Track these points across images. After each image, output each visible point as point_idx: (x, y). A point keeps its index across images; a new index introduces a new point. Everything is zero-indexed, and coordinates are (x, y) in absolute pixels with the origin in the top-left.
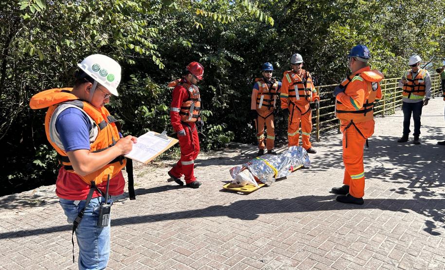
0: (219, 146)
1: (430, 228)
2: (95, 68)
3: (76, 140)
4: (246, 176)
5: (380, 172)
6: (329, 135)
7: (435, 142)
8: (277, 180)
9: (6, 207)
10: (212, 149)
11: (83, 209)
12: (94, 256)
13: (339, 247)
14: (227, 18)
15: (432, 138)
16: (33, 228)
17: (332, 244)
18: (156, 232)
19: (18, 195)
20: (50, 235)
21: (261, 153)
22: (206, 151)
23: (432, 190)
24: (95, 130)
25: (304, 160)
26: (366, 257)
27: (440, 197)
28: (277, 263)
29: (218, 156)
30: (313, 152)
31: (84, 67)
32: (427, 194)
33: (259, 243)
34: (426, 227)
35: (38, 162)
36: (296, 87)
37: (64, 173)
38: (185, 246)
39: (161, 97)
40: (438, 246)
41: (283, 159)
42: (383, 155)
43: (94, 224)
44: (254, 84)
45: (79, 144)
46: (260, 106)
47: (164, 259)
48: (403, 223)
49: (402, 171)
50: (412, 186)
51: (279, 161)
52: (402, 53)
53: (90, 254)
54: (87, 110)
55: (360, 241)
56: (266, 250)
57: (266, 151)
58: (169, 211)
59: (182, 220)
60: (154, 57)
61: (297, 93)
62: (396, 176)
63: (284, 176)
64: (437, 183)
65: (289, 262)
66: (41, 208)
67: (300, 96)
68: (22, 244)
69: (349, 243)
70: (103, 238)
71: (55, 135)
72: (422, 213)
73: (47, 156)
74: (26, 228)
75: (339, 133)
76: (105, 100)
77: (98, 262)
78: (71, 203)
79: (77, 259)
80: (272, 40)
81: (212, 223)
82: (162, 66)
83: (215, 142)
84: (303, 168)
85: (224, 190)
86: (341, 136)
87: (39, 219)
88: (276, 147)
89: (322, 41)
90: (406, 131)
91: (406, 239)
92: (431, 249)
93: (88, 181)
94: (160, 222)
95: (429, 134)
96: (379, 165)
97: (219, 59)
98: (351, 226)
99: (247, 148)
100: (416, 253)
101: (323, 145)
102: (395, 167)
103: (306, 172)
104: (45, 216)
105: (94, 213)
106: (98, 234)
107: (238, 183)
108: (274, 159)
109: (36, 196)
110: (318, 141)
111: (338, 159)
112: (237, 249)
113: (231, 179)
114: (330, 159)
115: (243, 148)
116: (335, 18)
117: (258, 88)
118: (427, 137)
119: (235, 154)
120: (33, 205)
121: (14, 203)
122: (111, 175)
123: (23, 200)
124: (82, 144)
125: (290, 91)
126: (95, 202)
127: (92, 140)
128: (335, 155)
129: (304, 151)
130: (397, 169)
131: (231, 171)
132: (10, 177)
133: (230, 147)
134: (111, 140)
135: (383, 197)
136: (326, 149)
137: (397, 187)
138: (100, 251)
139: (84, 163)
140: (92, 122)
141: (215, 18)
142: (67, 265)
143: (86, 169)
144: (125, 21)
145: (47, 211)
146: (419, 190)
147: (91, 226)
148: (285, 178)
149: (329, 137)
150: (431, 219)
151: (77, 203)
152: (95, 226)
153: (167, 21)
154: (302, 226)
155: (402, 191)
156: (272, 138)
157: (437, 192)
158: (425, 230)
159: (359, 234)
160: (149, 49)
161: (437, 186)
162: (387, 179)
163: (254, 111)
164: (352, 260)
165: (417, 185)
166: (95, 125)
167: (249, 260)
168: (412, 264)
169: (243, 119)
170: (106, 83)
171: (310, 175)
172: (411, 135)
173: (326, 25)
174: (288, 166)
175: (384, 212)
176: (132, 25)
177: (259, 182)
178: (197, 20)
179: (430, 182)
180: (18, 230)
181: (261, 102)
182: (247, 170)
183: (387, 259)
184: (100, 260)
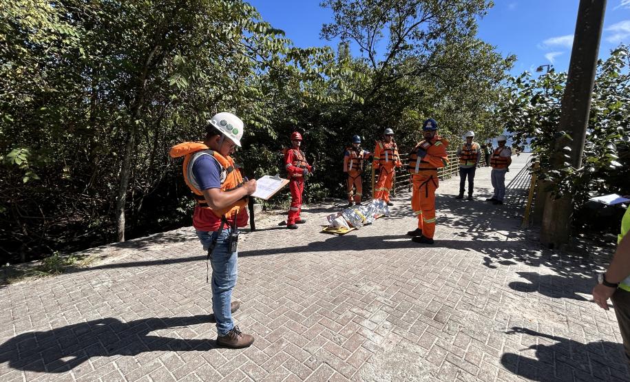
0: (317, 200)
1: (487, 263)
2: (223, 123)
3: (209, 181)
4: (341, 221)
5: (444, 220)
6: (402, 192)
7: (484, 199)
8: (365, 225)
9: (156, 242)
10: (312, 202)
11: (217, 238)
12: (225, 277)
13: (417, 276)
14: (327, 99)
15: (481, 196)
16: (176, 258)
17: (411, 273)
18: (271, 262)
19: (165, 233)
20: (189, 263)
21: (351, 205)
22: (307, 203)
23: (486, 234)
24: (224, 173)
25: (385, 211)
26: (440, 284)
27: (492, 240)
28: (369, 288)
29: (318, 207)
30: (391, 205)
31: (214, 123)
32: (483, 237)
33: (353, 272)
34: (485, 262)
35: (180, 209)
36: (386, 153)
37: (200, 210)
38: (295, 273)
39: (274, 162)
40: (495, 276)
41: (369, 209)
42: (445, 208)
43: (224, 251)
44: (345, 153)
45: (212, 184)
46: (350, 169)
47: (278, 283)
48: (466, 259)
49: (462, 220)
50: (470, 231)
51: (366, 210)
52: (456, 133)
53: (222, 275)
54: (218, 158)
55: (434, 271)
56: (359, 277)
57: (354, 203)
58: (281, 247)
59: (292, 254)
60: (269, 131)
61: (387, 157)
62: (457, 224)
63: (370, 222)
64: (490, 229)
65: (378, 287)
66: (182, 243)
67: (389, 159)
68: (167, 269)
69: (424, 274)
70: (232, 262)
71: (192, 178)
72: (480, 251)
73: (187, 205)
74: (171, 257)
75: (410, 191)
76: (231, 150)
77: (229, 281)
78: (207, 234)
79: (210, 280)
80: (359, 119)
81: (314, 256)
82: (275, 137)
83: (315, 197)
84: (384, 216)
85: (323, 232)
86: (411, 194)
87: (180, 251)
88: (362, 201)
89: (397, 121)
90: (462, 190)
91: (470, 271)
92: (490, 279)
93: (219, 215)
94: (274, 255)
95: (479, 193)
96: (443, 215)
97: (319, 133)
98: (425, 261)
99: (340, 202)
100: (479, 282)
101: (398, 200)
102: (456, 216)
103: (386, 219)
104: (185, 249)
105: (225, 241)
106: (228, 258)
107: (335, 226)
108: (362, 209)
109: (178, 234)
110: (394, 196)
111: (410, 210)
112: (335, 277)
113: (328, 224)
114: (405, 210)
115: (337, 201)
116: (407, 103)
117: (348, 155)
118: (478, 196)
119: (331, 206)
120: (176, 241)
121: (162, 239)
122: (238, 210)
123: (169, 237)
124: (215, 184)
125: (381, 155)
126: (226, 232)
127: (222, 181)
128: (408, 208)
129: (385, 204)
130: (457, 218)
131: (328, 218)
132: (159, 220)
133: (326, 201)
134: (237, 182)
135: (449, 239)
136: (401, 203)
137: (458, 231)
138: (229, 273)
139: (216, 200)
140: (222, 167)
141: (318, 98)
142: (202, 285)
143: (218, 204)
144: (248, 102)
145: (187, 246)
146: (476, 234)
147: (223, 252)
148: (371, 224)
149: (402, 194)
150: (487, 256)
151: (211, 233)
152: (225, 252)
153: (279, 105)
154: (387, 260)
155: (463, 235)
156: (359, 194)
157: (490, 236)
158: (484, 264)
159: (433, 266)
160: (266, 124)
161: (489, 231)
162: (450, 225)
163: (346, 172)
164: (428, 286)
165: (474, 230)
166: (224, 170)
167: (345, 285)
168: (476, 290)
169: (336, 179)
170: (232, 136)
171: (390, 221)
172: (466, 194)
173: (401, 109)
174: (373, 214)
175: (450, 250)
176: (253, 106)
177: (351, 226)
178: (303, 101)
179: (484, 228)
180: (164, 258)
181: (351, 165)
182: (341, 217)
183: (456, 286)
184: (229, 280)
